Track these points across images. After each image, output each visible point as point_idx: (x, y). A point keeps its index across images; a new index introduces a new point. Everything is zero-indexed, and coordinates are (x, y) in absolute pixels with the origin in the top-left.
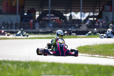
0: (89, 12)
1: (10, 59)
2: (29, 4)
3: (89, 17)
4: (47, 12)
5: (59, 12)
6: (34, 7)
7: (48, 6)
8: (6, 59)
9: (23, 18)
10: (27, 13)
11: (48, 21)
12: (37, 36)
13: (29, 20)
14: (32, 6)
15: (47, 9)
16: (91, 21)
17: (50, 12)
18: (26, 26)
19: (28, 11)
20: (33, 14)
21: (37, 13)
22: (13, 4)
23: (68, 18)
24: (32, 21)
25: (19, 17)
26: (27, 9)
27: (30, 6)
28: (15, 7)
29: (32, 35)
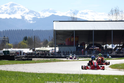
0: (117, 44)
1: (71, 73)
2: (81, 40)
3: (117, 47)
4: (92, 45)
5: (99, 44)
6: (84, 42)
7: (92, 41)
8: (69, 73)
9: (77, 48)
10: (80, 45)
11: (92, 50)
12: (86, 59)
13: (81, 49)
14: (83, 41)
15: (92, 43)
16: (118, 49)
17: (93, 44)
18: (79, 53)
19: (80, 44)
20: (83, 46)
21: (86, 45)
22: (72, 40)
23: (104, 48)
24: (83, 50)
25: (75, 47)
26: (80, 43)
27: (82, 41)
28: (73, 42)
29: (83, 58)
